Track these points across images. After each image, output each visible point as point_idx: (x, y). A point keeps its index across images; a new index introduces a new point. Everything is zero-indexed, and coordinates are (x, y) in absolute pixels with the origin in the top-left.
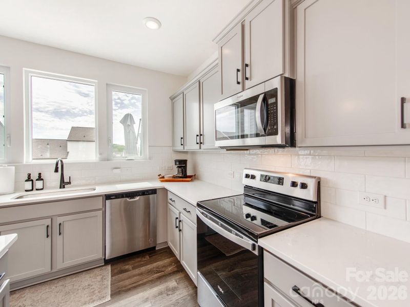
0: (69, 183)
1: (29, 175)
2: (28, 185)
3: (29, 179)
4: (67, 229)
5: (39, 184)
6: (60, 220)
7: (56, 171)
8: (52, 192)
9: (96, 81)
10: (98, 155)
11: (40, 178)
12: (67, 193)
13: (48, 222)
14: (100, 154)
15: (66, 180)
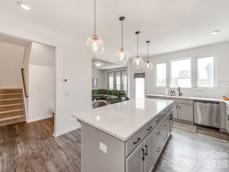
0: (182, 95)
1: (171, 91)
2: (171, 94)
3: (171, 92)
4: (182, 107)
5: (174, 94)
6: (180, 104)
7: (178, 90)
8: (177, 96)
9: (191, 57)
10: (192, 86)
11: (174, 92)
12: (181, 97)
13: (177, 104)
14: (192, 85)
15: (181, 94)
